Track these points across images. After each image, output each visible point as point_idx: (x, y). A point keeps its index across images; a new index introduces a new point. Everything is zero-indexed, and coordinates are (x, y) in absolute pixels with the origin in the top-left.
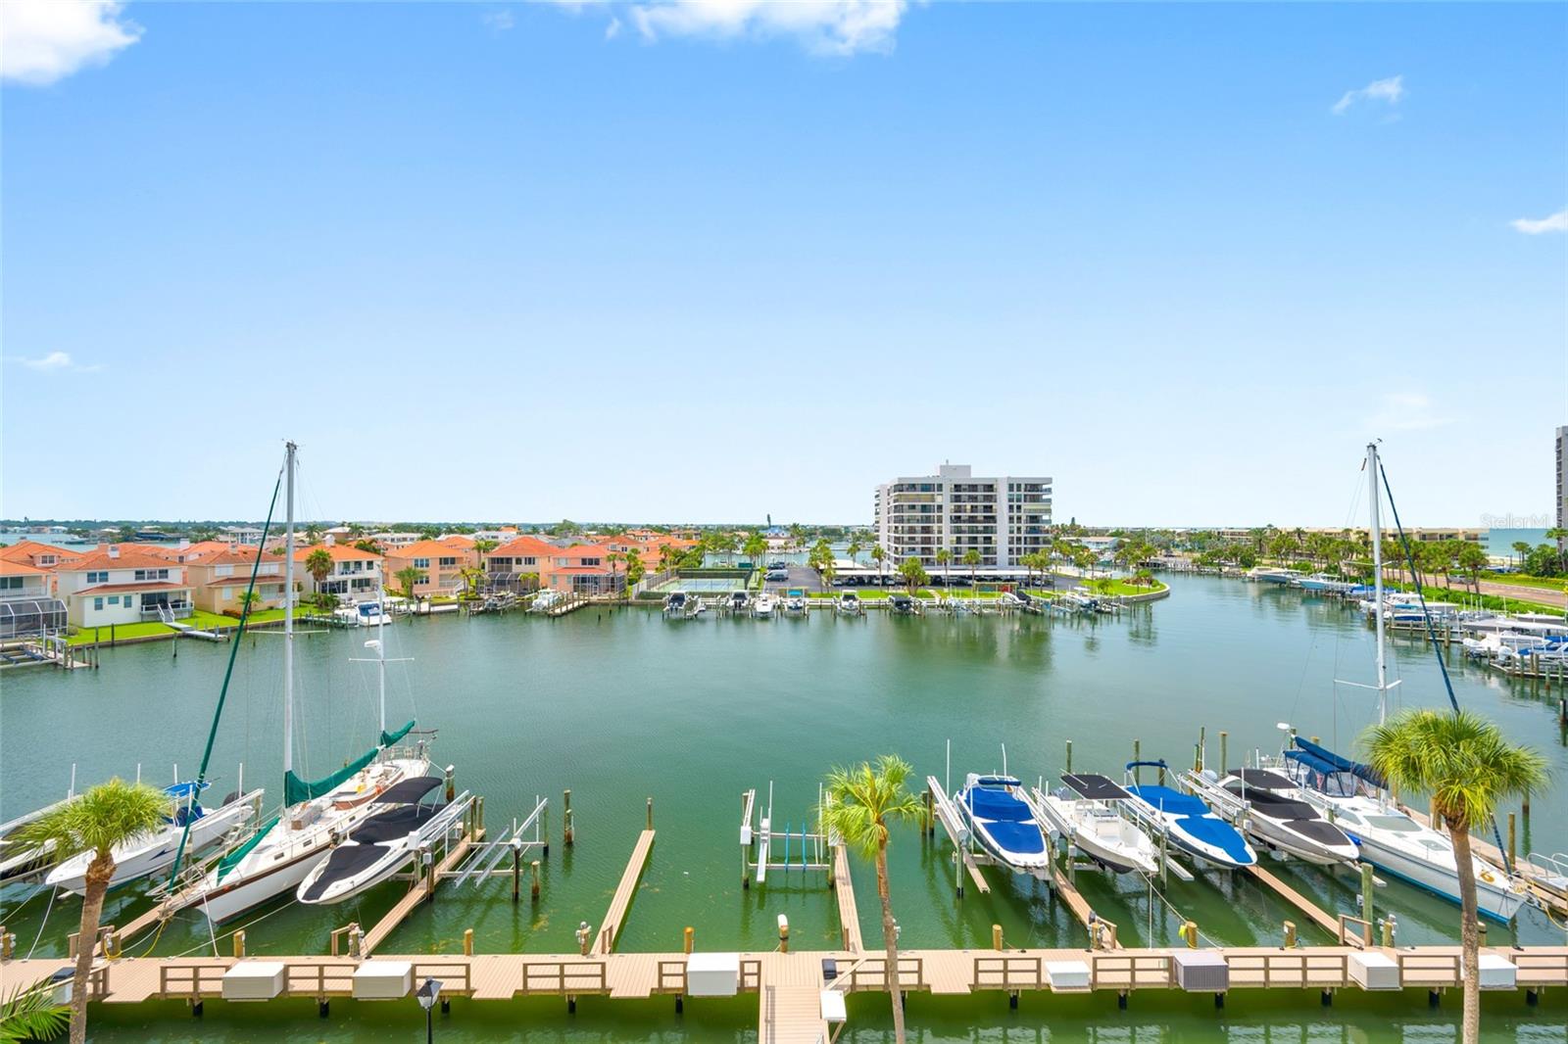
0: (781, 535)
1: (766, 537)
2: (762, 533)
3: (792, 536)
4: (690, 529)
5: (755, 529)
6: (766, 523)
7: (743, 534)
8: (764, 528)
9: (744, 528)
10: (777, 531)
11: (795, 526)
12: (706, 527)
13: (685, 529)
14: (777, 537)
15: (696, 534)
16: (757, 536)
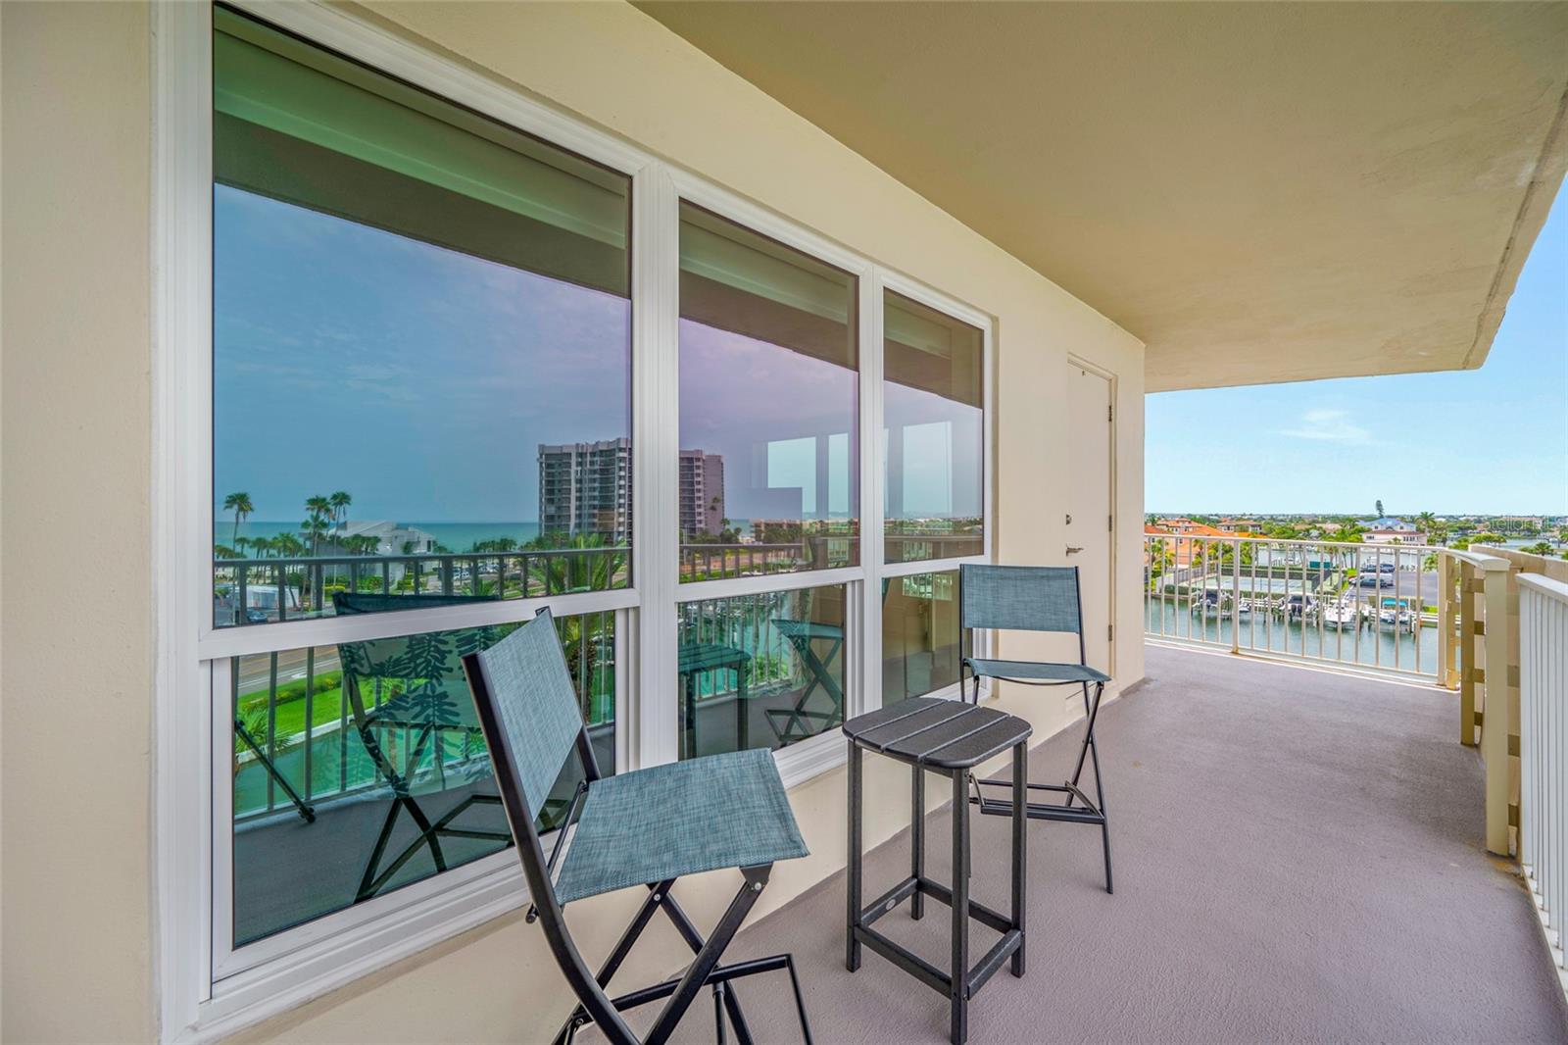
0: (1397, 529)
1: (1369, 530)
2: (1361, 524)
3: (1420, 531)
4: (1249, 519)
5: (1351, 520)
6: (1376, 513)
7: (1329, 526)
8: (1370, 519)
9: (1335, 519)
10: (1389, 523)
11: (1426, 517)
12: (1272, 518)
13: (1239, 519)
14: (1389, 530)
15: (1253, 526)
16: (1352, 528)
